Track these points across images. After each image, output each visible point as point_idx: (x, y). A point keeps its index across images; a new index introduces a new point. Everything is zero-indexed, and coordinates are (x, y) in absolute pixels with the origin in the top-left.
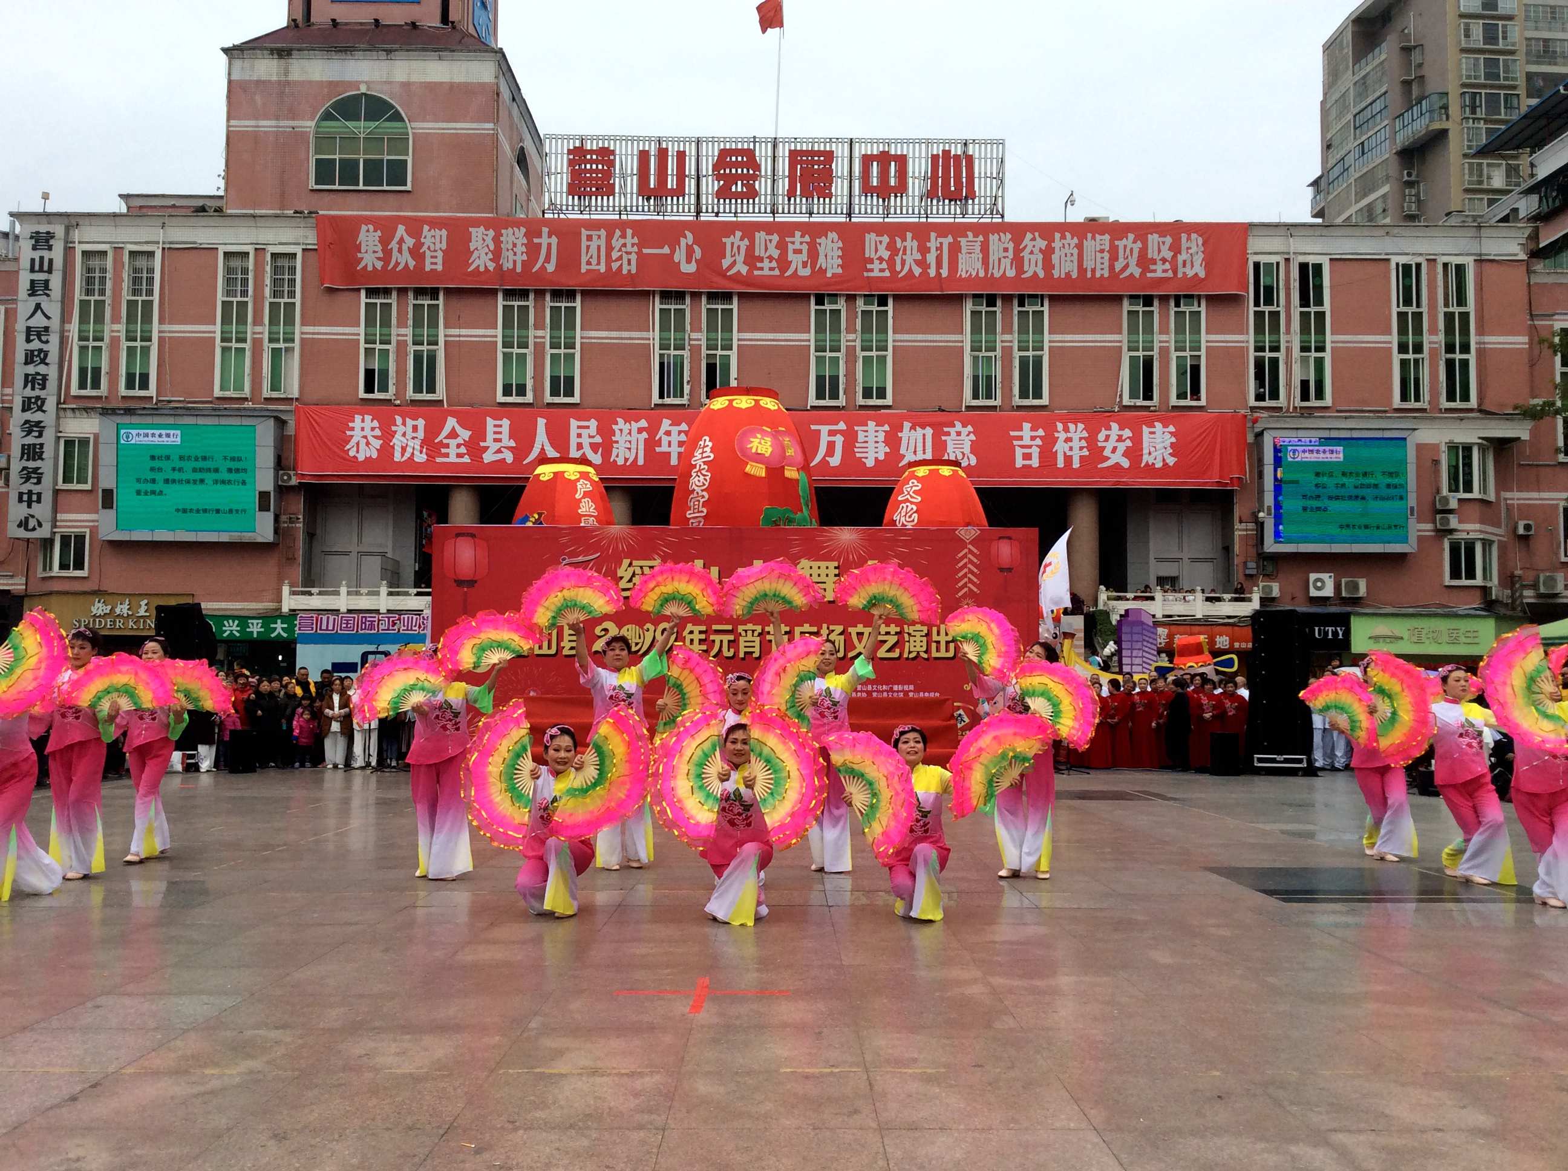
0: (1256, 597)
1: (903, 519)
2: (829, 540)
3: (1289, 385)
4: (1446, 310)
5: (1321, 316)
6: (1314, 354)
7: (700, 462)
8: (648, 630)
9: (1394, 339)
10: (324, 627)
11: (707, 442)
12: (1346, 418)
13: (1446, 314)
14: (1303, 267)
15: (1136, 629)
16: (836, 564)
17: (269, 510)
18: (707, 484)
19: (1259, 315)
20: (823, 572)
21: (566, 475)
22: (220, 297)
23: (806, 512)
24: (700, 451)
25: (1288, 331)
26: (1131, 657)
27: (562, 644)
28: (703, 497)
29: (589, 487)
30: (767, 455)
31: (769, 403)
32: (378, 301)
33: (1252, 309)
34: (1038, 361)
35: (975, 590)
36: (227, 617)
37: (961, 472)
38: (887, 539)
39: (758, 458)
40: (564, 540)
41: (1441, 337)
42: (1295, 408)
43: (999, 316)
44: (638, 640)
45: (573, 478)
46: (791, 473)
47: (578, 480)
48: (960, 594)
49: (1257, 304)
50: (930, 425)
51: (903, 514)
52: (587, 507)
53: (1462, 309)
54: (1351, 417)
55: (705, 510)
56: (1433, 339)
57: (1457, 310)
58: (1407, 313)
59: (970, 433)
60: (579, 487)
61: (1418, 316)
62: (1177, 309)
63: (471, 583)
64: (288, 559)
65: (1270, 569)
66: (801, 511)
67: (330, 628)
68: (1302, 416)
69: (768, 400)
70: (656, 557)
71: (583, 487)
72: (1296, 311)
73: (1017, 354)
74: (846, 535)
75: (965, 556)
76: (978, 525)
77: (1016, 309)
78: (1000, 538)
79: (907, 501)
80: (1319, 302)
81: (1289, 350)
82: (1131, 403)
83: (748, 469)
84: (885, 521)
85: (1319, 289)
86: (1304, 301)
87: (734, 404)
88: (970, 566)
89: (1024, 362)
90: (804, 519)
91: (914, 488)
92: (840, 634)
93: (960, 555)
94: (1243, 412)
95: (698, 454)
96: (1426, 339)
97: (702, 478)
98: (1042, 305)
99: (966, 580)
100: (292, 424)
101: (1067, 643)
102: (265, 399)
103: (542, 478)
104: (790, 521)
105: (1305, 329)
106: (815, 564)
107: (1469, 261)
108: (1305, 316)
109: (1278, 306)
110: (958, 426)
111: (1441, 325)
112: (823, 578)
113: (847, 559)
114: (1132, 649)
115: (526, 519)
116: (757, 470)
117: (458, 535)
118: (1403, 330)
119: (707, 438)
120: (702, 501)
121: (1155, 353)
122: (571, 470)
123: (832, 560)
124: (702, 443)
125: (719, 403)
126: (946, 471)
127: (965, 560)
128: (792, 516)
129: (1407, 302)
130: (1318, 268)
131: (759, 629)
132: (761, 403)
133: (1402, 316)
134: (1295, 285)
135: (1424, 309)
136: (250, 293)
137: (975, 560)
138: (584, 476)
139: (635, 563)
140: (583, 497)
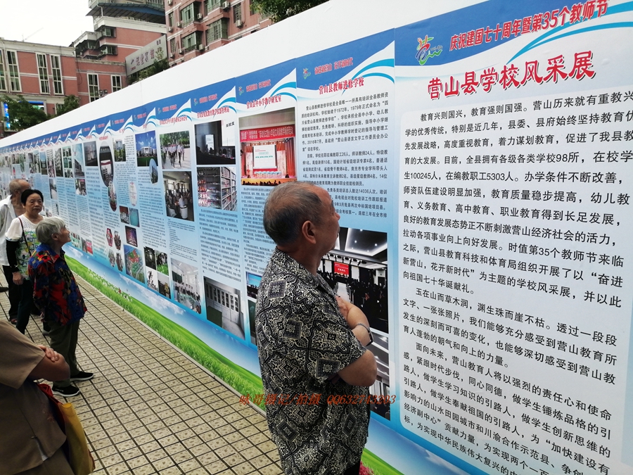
3: (8, 86)
5: (15, 67)
6: (15, 77)
9: (39, 75)
13: (53, 69)
14: (9, 53)
25: (6, 70)
41: (52, 76)
53: (58, 69)
56: (50, 76)
57: (56, 69)
58: (42, 68)
61: (45, 70)
72: (8, 65)
80: (15, 63)
81: (7, 76)
85: (14, 59)
86: (10, 62)
96: (48, 76)
105: (11, 70)
107: (59, 56)
108: (11, 67)
109: (2, 63)
111: (52, 72)
118: (41, 73)
129: (42, 65)
130: (13, 53)
133: (40, 69)
134: (7, 57)
135: (47, 68)
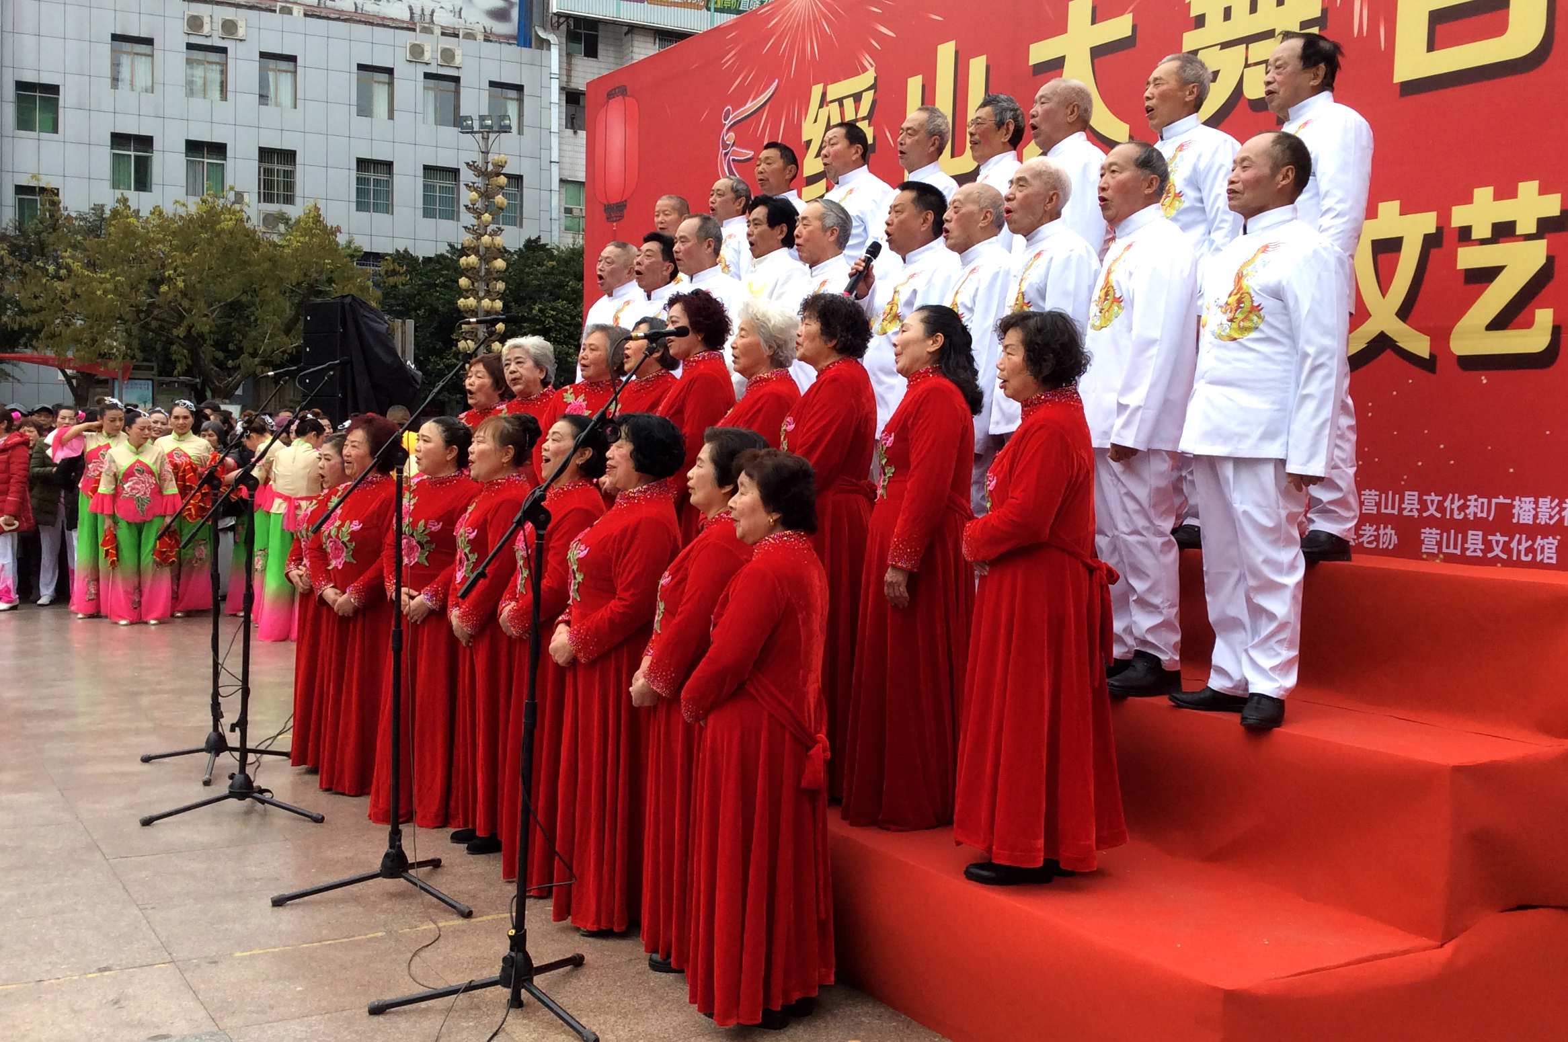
40: (729, 60)
63: (621, 211)
112: (1263, 19)
117: (609, 96)
139: (835, 91)
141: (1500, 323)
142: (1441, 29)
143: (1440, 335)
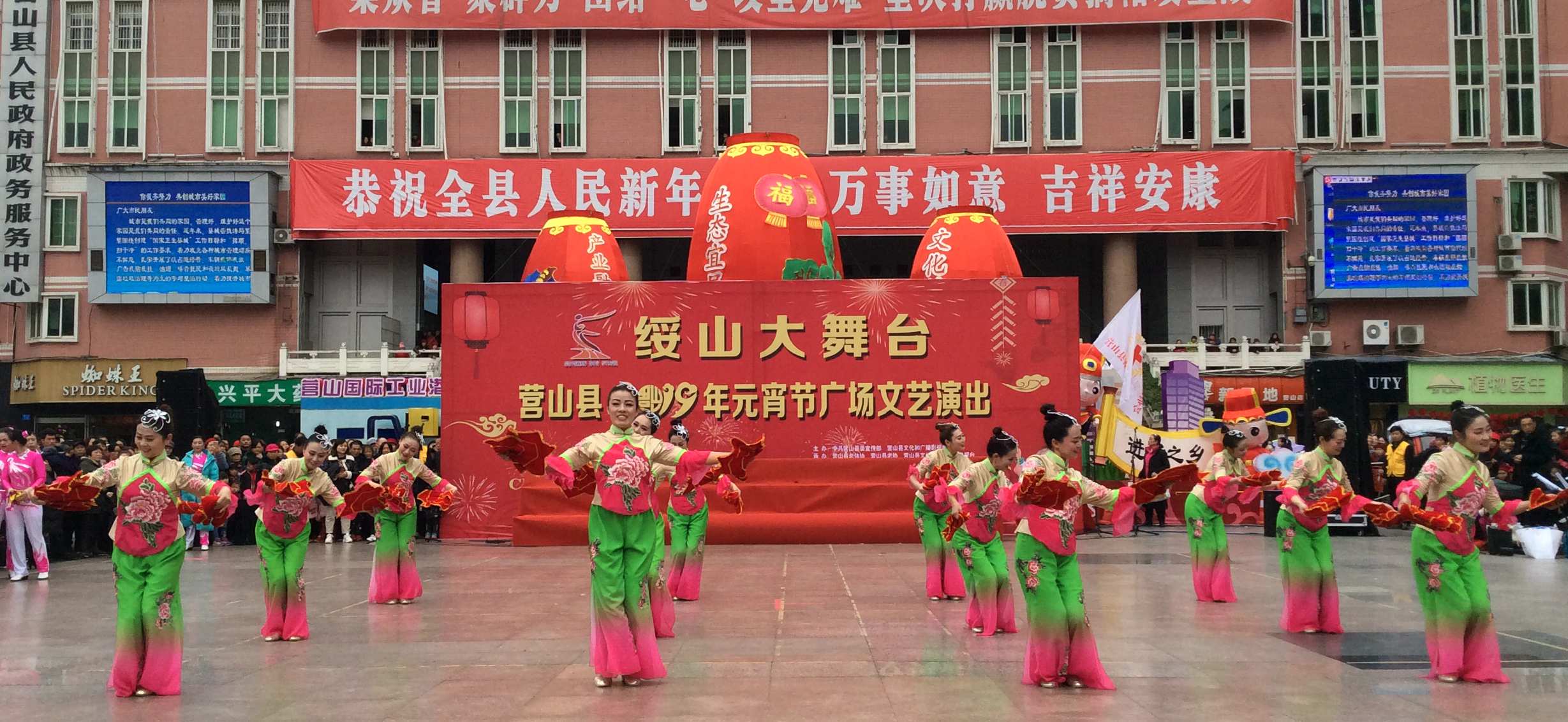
0: (1306, 347)
1: (932, 270)
2: (858, 293)
3: (1339, 121)
4: (1508, 37)
5: (1372, 45)
6: (1366, 87)
7: (717, 213)
8: (667, 390)
9: (1452, 69)
10: (329, 391)
11: (725, 191)
12: (1401, 154)
13: (1506, 40)
15: (1181, 382)
16: (864, 318)
17: (264, 270)
18: (725, 236)
19: (1307, 46)
20: (850, 326)
21: (577, 229)
22: (210, 48)
23: (830, 264)
24: (718, 201)
25: (1338, 63)
26: (1177, 412)
27: (578, 407)
28: (721, 249)
29: (601, 241)
30: (788, 204)
31: (789, 149)
32: (375, 49)
33: (1299, 39)
34: (1071, 100)
35: (1012, 343)
36: (223, 383)
37: (994, 220)
38: (918, 291)
39: (779, 207)
40: (578, 297)
41: (1502, 66)
42: (1346, 144)
43: (1028, 52)
44: (656, 401)
45: (585, 231)
46: (813, 223)
47: (589, 234)
48: (995, 348)
49: (1304, 33)
50: (957, 170)
51: (932, 264)
52: (600, 263)
53: (1525, 36)
54: (1405, 153)
55: (724, 264)
56: (1494, 69)
57: (1519, 37)
58: (1466, 41)
59: (998, 177)
60: (591, 241)
61: (1477, 44)
62: (1218, 41)
63: (483, 344)
64: (285, 321)
65: (1320, 316)
66: (825, 262)
67: (335, 392)
68: (1354, 153)
69: (789, 146)
70: (674, 313)
71: (595, 240)
72: (1347, 40)
73: (1048, 93)
74: (875, 288)
75: (1000, 308)
76: (1012, 275)
77: (1047, 44)
78: (1038, 288)
79: (936, 250)
80: (1371, 31)
81: (1339, 83)
82: (1171, 141)
83: (768, 219)
84: (913, 271)
85: (1370, 16)
86: (1355, 31)
87: (753, 151)
88: (1006, 318)
89: (1055, 99)
90: (828, 271)
91: (944, 237)
92: (869, 392)
93: (995, 307)
94: (1290, 149)
95: (715, 204)
96: (1487, 68)
97: (720, 229)
98: (1074, 40)
99: (1001, 333)
100: (287, 179)
101: (1109, 397)
102: (259, 153)
103: (551, 232)
104: (812, 273)
105: (1356, 60)
106: (842, 319)
108: (1356, 47)
109: (1327, 35)
110: (986, 168)
111: (1503, 53)
112: (850, 334)
113: (875, 314)
114: (1177, 404)
115: (536, 275)
116: (778, 220)
117: (468, 294)
118: (1461, 59)
119: (725, 187)
120: (722, 252)
121: (1196, 88)
122: (582, 224)
123: (859, 313)
124: (719, 192)
125: (737, 150)
126: (977, 218)
127: (1001, 312)
128: (815, 267)
129: (1466, 29)
131: (783, 387)
132: (782, 149)
133: (1460, 44)
134: (1345, 13)
135: (1484, 36)
136: (242, 42)
137: (1011, 312)
138: (596, 229)
139: (652, 320)
140: (596, 251)
141: (920, 409)
142: (901, 346)
143: (906, 412)
